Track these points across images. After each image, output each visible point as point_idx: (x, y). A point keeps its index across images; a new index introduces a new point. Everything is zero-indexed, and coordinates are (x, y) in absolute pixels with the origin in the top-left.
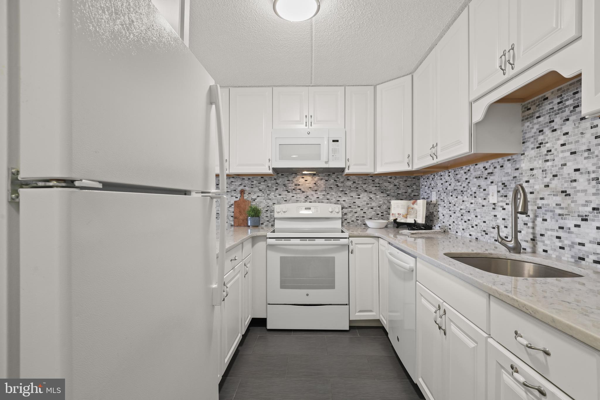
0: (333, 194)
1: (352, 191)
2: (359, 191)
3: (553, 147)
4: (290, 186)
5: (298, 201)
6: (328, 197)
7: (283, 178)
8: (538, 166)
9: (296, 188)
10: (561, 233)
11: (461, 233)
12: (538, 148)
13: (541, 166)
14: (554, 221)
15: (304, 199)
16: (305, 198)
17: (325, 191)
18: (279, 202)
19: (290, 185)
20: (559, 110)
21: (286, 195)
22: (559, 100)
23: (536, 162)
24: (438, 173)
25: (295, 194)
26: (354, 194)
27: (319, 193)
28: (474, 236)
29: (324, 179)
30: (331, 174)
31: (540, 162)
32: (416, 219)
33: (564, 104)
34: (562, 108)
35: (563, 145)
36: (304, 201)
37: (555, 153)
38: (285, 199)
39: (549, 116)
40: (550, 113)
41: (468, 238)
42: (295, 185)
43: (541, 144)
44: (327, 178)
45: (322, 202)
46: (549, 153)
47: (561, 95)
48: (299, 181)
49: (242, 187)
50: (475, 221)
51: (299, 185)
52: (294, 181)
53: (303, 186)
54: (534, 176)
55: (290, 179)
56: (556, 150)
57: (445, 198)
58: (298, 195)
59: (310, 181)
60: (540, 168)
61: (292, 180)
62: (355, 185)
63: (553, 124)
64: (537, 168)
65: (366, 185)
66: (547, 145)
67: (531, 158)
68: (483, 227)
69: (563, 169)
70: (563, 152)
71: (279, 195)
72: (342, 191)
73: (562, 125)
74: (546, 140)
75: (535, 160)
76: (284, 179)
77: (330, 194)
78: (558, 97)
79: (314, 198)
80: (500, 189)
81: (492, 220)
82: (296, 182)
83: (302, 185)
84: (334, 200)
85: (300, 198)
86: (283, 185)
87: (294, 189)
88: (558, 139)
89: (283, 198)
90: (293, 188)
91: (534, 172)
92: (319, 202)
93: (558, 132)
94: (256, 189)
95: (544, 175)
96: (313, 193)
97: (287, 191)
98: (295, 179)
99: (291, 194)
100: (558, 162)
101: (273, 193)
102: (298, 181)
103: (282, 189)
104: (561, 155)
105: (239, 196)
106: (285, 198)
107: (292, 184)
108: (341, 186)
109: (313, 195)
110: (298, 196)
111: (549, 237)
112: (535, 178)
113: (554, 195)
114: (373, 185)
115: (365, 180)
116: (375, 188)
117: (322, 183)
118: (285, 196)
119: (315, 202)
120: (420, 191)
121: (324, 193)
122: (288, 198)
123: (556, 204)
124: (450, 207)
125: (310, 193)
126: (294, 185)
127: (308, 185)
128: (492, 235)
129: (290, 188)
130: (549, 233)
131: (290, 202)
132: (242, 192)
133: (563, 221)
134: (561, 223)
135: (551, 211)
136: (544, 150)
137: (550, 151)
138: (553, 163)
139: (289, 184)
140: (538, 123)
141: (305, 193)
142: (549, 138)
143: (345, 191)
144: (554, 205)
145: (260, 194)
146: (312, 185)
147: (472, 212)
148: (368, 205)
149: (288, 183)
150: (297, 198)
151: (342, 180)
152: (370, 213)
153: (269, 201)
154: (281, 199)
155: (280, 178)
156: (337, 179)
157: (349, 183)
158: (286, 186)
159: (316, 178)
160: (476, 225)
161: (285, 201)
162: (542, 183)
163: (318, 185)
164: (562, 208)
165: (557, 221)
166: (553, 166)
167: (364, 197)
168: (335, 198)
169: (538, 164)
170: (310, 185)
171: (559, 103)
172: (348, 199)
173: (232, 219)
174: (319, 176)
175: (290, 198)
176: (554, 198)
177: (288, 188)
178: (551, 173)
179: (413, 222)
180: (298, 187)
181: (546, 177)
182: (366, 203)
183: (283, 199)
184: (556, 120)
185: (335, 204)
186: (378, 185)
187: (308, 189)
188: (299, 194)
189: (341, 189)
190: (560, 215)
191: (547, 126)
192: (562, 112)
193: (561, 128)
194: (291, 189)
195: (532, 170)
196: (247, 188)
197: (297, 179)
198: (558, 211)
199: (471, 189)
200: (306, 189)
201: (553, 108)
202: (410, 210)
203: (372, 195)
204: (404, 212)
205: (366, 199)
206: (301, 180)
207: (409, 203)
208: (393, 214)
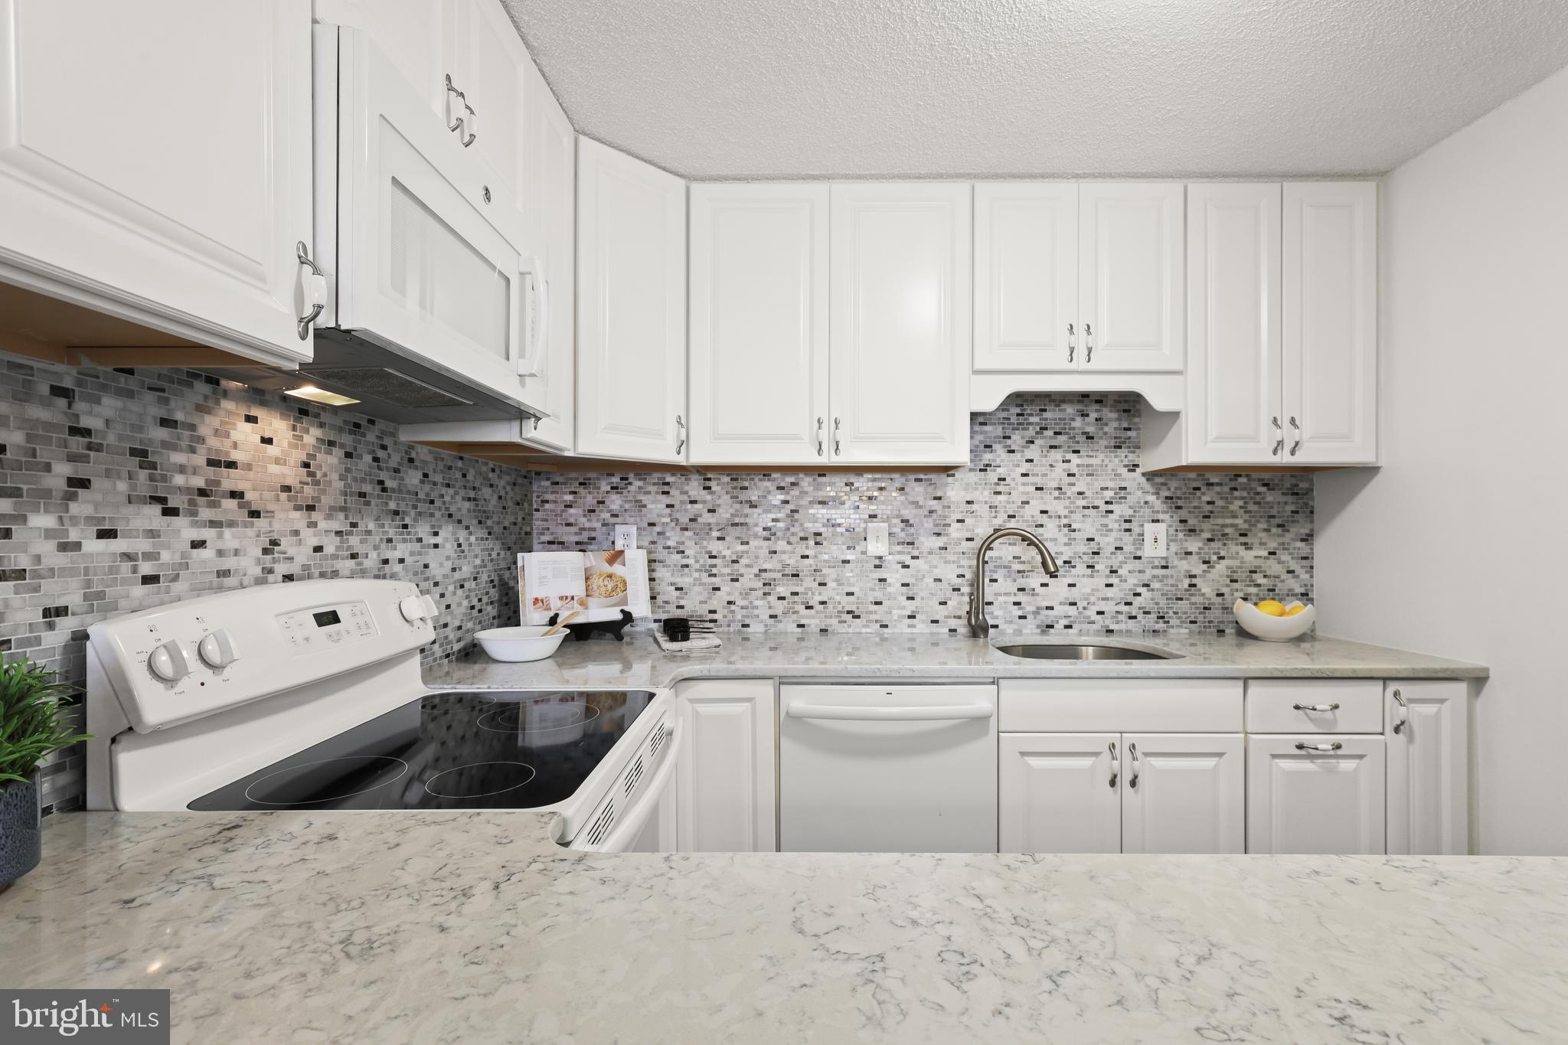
0: (371, 526)
1: (420, 514)
2: (438, 514)
3: (1009, 475)
4: (182, 469)
5: (224, 573)
7: (130, 394)
8: (981, 498)
9: (218, 483)
10: (1021, 597)
11: (766, 626)
12: (981, 470)
13: (987, 499)
14: (1009, 582)
15: (258, 562)
16: (265, 551)
17: (343, 509)
18: (101, 595)
19: (178, 458)
20: (1018, 424)
21: (152, 534)
22: (1018, 410)
23: (977, 493)
24: (650, 474)
25: (213, 524)
26: (423, 530)
27: (323, 525)
28: (813, 626)
29: (342, 446)
30: (364, 423)
31: (986, 493)
32: (627, 609)
33: (1026, 419)
34: (1022, 424)
35: (1024, 475)
36: (257, 571)
37: (1013, 484)
38: (146, 568)
39: (1003, 428)
40: (1004, 423)
41: (793, 633)
42: (211, 463)
43: (987, 465)
44: (347, 439)
45: (335, 574)
46: (1002, 482)
47: (1022, 405)
48: (235, 435)
50: (817, 593)
51: (231, 465)
52: (204, 430)
53: (251, 475)
54: (974, 514)
55: (179, 416)
56: (1014, 479)
57: (690, 543)
58: (227, 532)
59: (285, 444)
60: (986, 503)
61: (193, 427)
62: (427, 487)
63: (1009, 442)
64: (979, 502)
65: (451, 491)
66: (999, 470)
67: (968, 484)
68: (843, 604)
69: (1024, 508)
70: (1024, 484)
71: (104, 534)
72: (396, 513)
73: (1023, 447)
74: (998, 463)
75: (976, 489)
76: (134, 406)
77: (361, 527)
78: (1017, 406)
79: (300, 554)
80: (897, 530)
81: (872, 590)
82: (213, 442)
83: (249, 467)
84: (371, 562)
85: (236, 552)
86: (134, 452)
87: (202, 492)
88: (1018, 466)
89: (128, 557)
90: (199, 482)
91: (974, 507)
92: (322, 575)
93: (1018, 455)
95: (994, 514)
96: (298, 519)
97: (162, 500)
98: (208, 418)
99: (184, 529)
100: (1017, 497)
101: (40, 522)
102: (227, 435)
103: (122, 486)
104: (1021, 488)
106: (149, 556)
107: (193, 450)
108: (393, 490)
109: (296, 533)
110: (230, 538)
111: (1001, 604)
112: (977, 516)
113: (1010, 544)
114: (462, 492)
115: (450, 468)
116: (467, 504)
117: (330, 462)
118: (142, 545)
119: (306, 575)
120: (532, 519)
121: (339, 523)
122: (165, 556)
123: (1014, 557)
124: (715, 566)
125: (285, 519)
126: (200, 460)
127: (274, 469)
128: (874, 617)
129: (179, 480)
130: (1002, 599)
131: (178, 587)
133: (1024, 580)
134: (1022, 582)
135: (1005, 567)
136: (992, 476)
137: (1004, 479)
138: (1009, 498)
139: (174, 447)
140: (982, 433)
141: (261, 523)
142: (1002, 461)
143: (404, 512)
144: (1011, 558)
146: (292, 475)
147: (807, 576)
148: (457, 575)
149: (165, 445)
150: (220, 553)
151: (394, 462)
152: (459, 605)
154: (113, 570)
155: (104, 388)
156: (381, 454)
157: (413, 478)
158: (153, 466)
159: (312, 435)
160: (823, 603)
161: (148, 580)
162: (990, 526)
163: (319, 475)
164: (1024, 562)
165: (1015, 581)
166: (1008, 502)
167: (447, 540)
168: (376, 548)
169: (983, 495)
170: (285, 470)
171: (1018, 415)
172: (412, 554)
174: (321, 425)
175: (177, 559)
176: (1011, 548)
177: (164, 478)
178: (1005, 512)
179: (619, 617)
180: (231, 480)
181: (996, 517)
182: (449, 565)
183: (135, 570)
184: (1013, 437)
185: (377, 577)
186: (472, 494)
187: (278, 499)
188: (232, 524)
189: (392, 505)
190: (1019, 572)
191: (1000, 442)
192: (1024, 429)
193: (1023, 452)
194: (188, 490)
195: (968, 502)
197: (222, 423)
198: (1017, 567)
199: (802, 525)
200: (267, 495)
201: (1009, 419)
202: (596, 582)
203: (462, 535)
204: (577, 589)
205: (449, 548)
206: (245, 434)
207: (594, 559)
208: (536, 601)
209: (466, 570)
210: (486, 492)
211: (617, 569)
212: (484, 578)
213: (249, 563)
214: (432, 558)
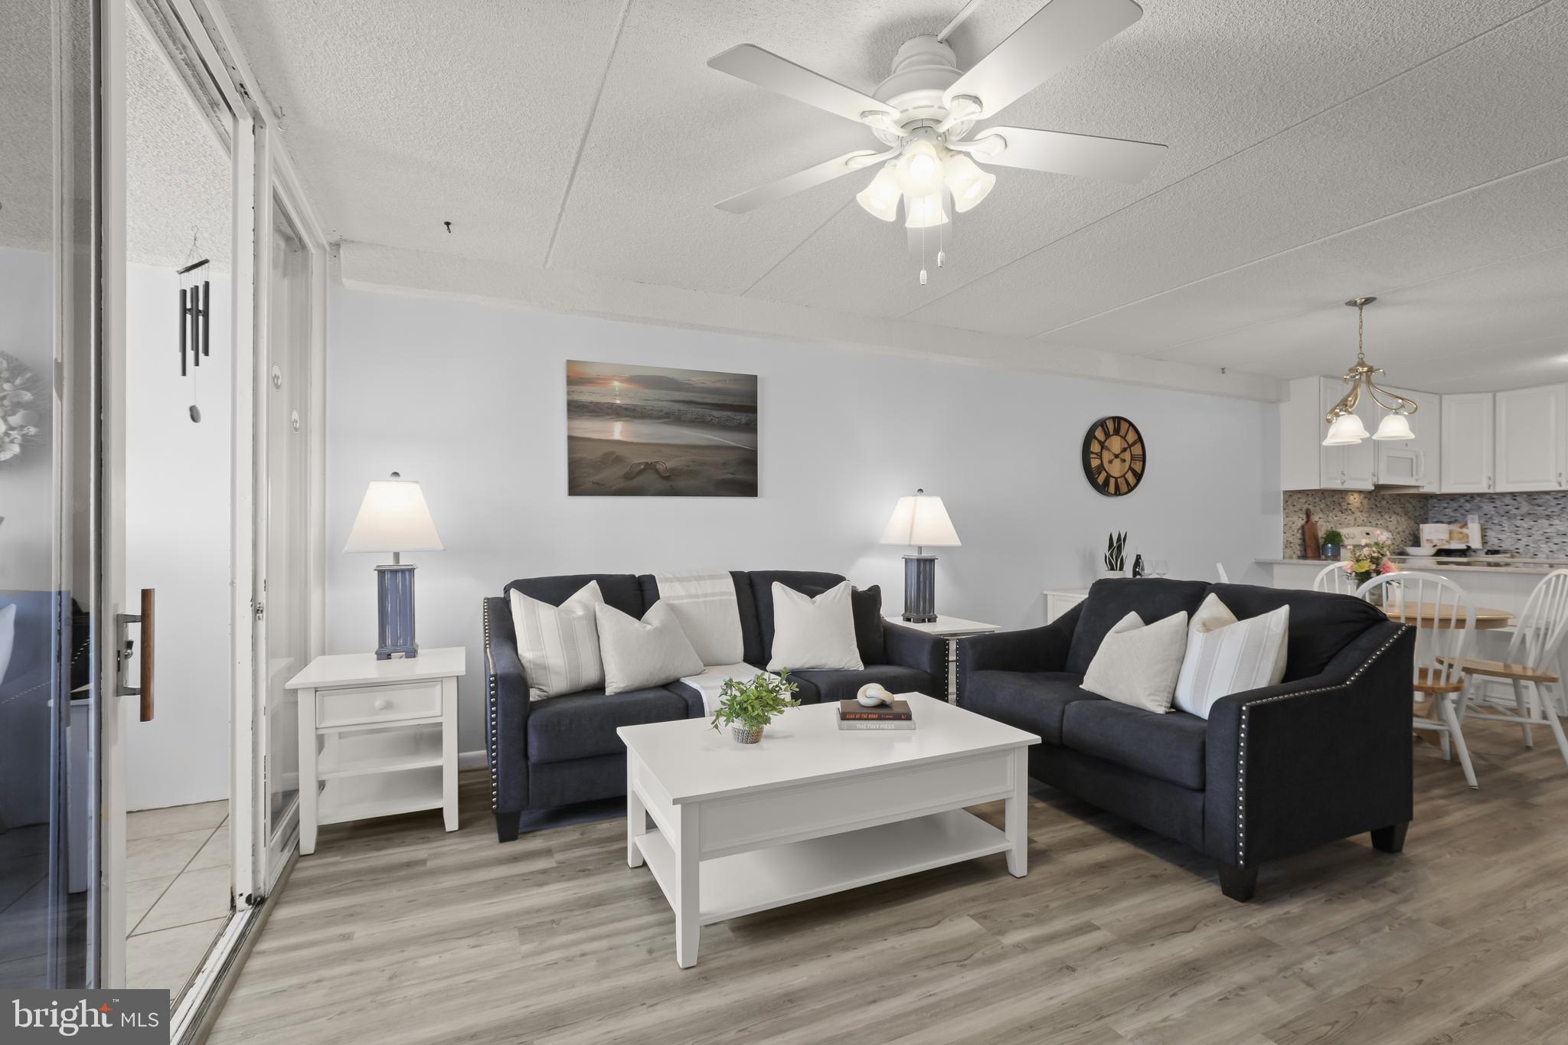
6: (1370, 519)
26: (1387, 517)
32: (1469, 545)
44: (1369, 496)
49: (1306, 507)
57: (1505, 521)
62: (1388, 506)
65: (1395, 506)
72: (1380, 512)
79: (1360, 521)
84: (1374, 524)
94: (1318, 509)
96: (1360, 514)
99: (1344, 516)
101: (1331, 515)
105: (1304, 517)
108: (1379, 507)
114: (1399, 506)
115: (1395, 500)
116: (1401, 509)
117: (1365, 501)
120: (1427, 514)
124: (1519, 530)
132: (1308, 514)
141: (1354, 515)
145: (1321, 515)
151: (1379, 500)
152: (1396, 538)
153: (1328, 524)
157: (1384, 503)
167: (1394, 518)
173: (1299, 548)
179: (1465, 547)
182: (1395, 527)
196: (1311, 507)
202: (1455, 535)
203: (1399, 518)
204: (1446, 536)
205: (1395, 522)
206: (1352, 498)
207: (1455, 527)
208: (1428, 540)
209: (1400, 529)
210: (1408, 505)
211: (1464, 530)
212: (1407, 532)
213: (1352, 522)
214: (1389, 524)
